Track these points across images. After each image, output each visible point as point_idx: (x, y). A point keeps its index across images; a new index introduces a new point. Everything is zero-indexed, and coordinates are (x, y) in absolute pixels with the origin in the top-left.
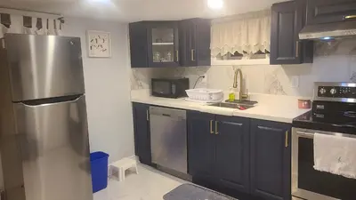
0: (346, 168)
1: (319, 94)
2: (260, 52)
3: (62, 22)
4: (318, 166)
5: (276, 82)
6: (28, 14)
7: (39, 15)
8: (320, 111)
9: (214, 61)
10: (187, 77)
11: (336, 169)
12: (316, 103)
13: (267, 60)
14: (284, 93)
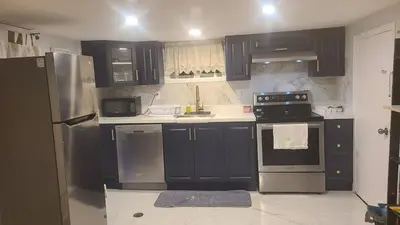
0: (293, 144)
1: (258, 101)
2: (211, 72)
3: (37, 38)
4: (276, 147)
5: (224, 95)
6: (13, 29)
7: (20, 30)
8: (259, 113)
9: (167, 79)
10: (137, 95)
11: (287, 146)
12: (255, 108)
13: (224, 78)
14: (231, 103)
